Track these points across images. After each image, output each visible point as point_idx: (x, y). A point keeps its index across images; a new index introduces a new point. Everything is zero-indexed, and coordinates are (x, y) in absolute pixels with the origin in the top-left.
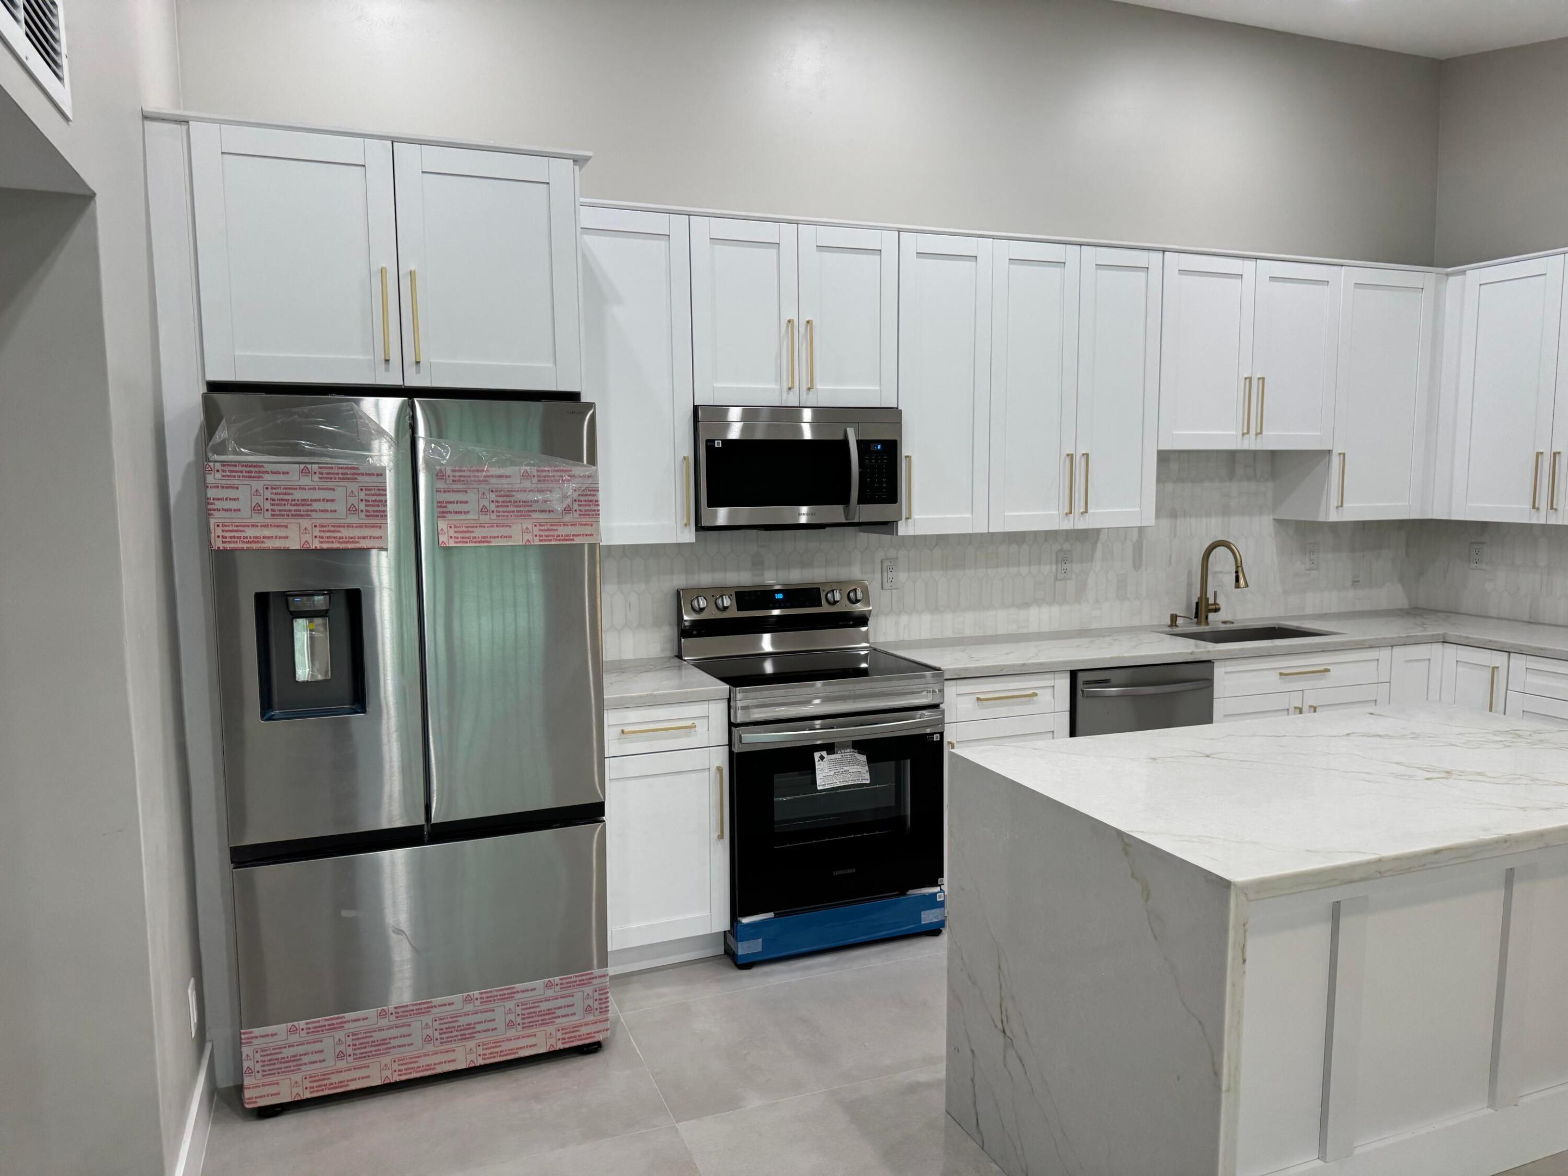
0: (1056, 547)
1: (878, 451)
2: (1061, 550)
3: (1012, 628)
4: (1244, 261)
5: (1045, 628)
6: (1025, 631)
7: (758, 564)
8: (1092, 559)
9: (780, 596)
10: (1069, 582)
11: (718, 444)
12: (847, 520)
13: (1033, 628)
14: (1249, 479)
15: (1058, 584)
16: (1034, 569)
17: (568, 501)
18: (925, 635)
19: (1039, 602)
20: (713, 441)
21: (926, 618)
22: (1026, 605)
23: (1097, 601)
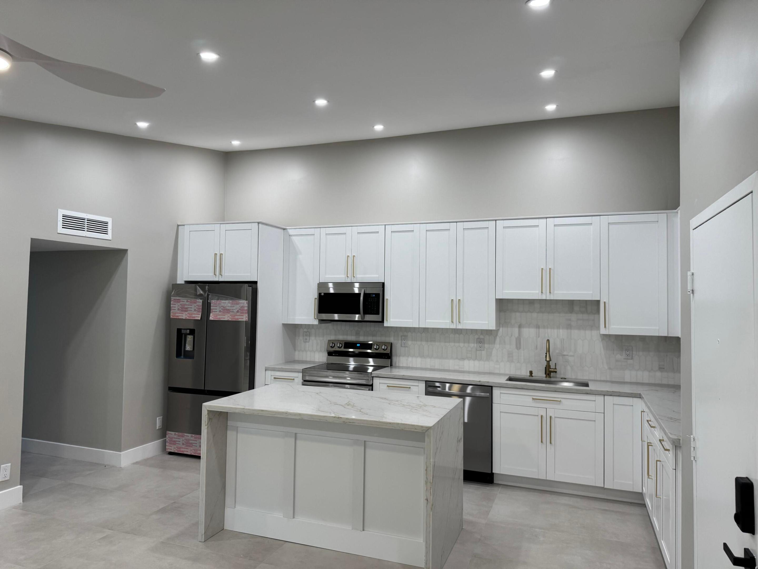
0: (476, 337)
1: (373, 297)
2: (479, 338)
3: (457, 368)
4: (539, 220)
5: (472, 369)
6: (463, 370)
7: (357, 334)
8: (494, 342)
9: (358, 345)
10: (483, 352)
11: (322, 294)
12: (362, 319)
13: (466, 369)
14: (582, 313)
15: (478, 352)
16: (466, 345)
17: (238, 309)
18: (419, 366)
19: (469, 359)
20: (321, 293)
21: (419, 360)
22: (463, 359)
23: (497, 361)
